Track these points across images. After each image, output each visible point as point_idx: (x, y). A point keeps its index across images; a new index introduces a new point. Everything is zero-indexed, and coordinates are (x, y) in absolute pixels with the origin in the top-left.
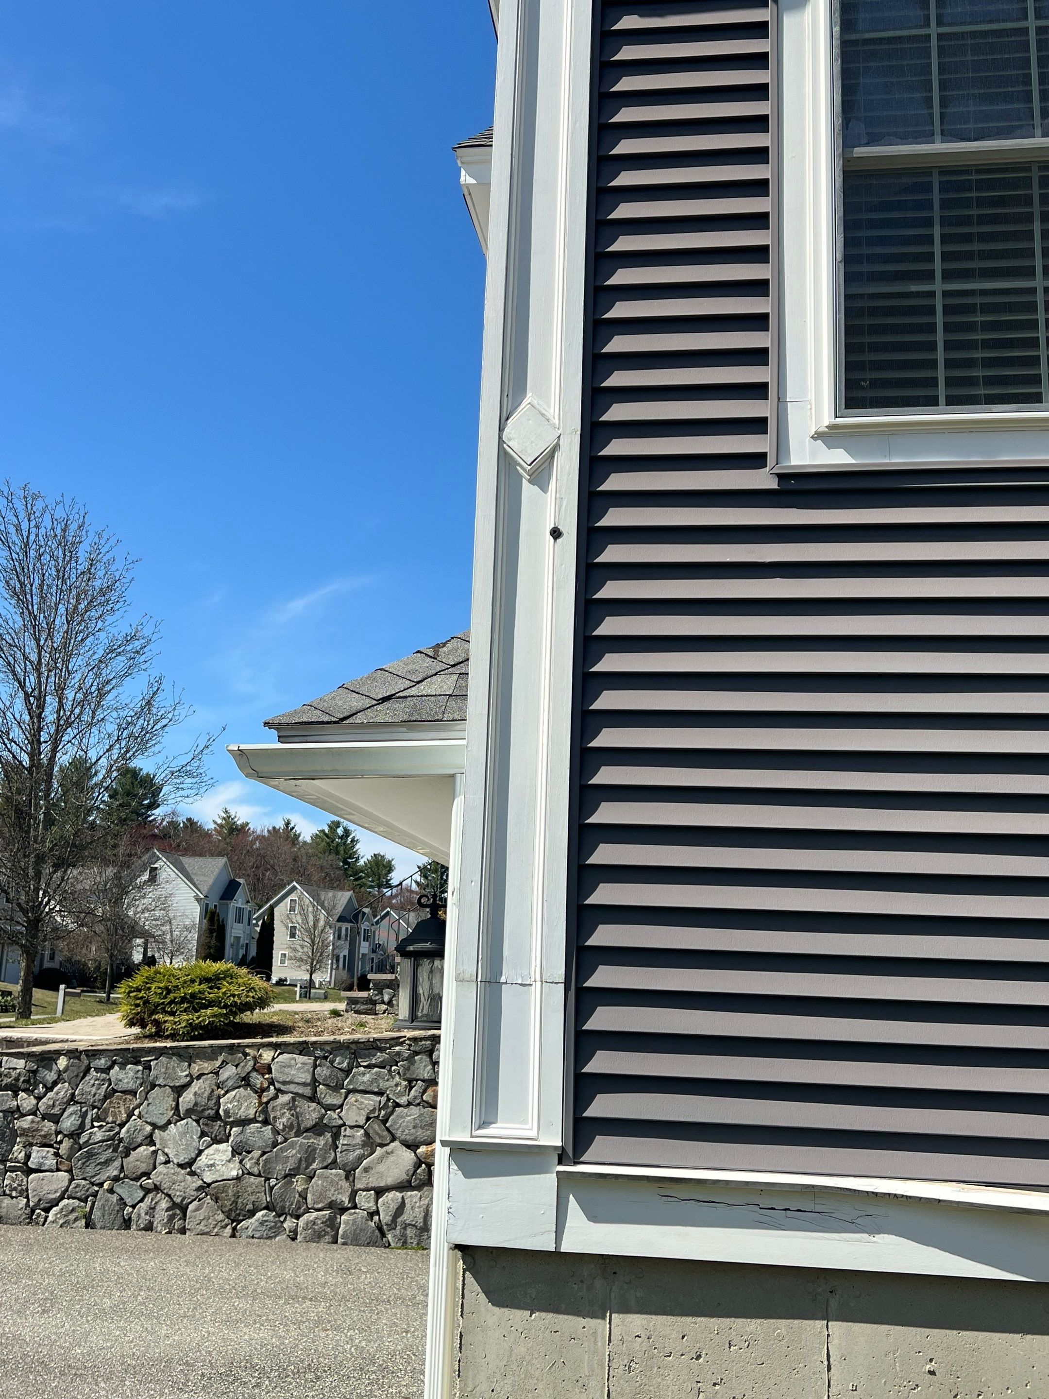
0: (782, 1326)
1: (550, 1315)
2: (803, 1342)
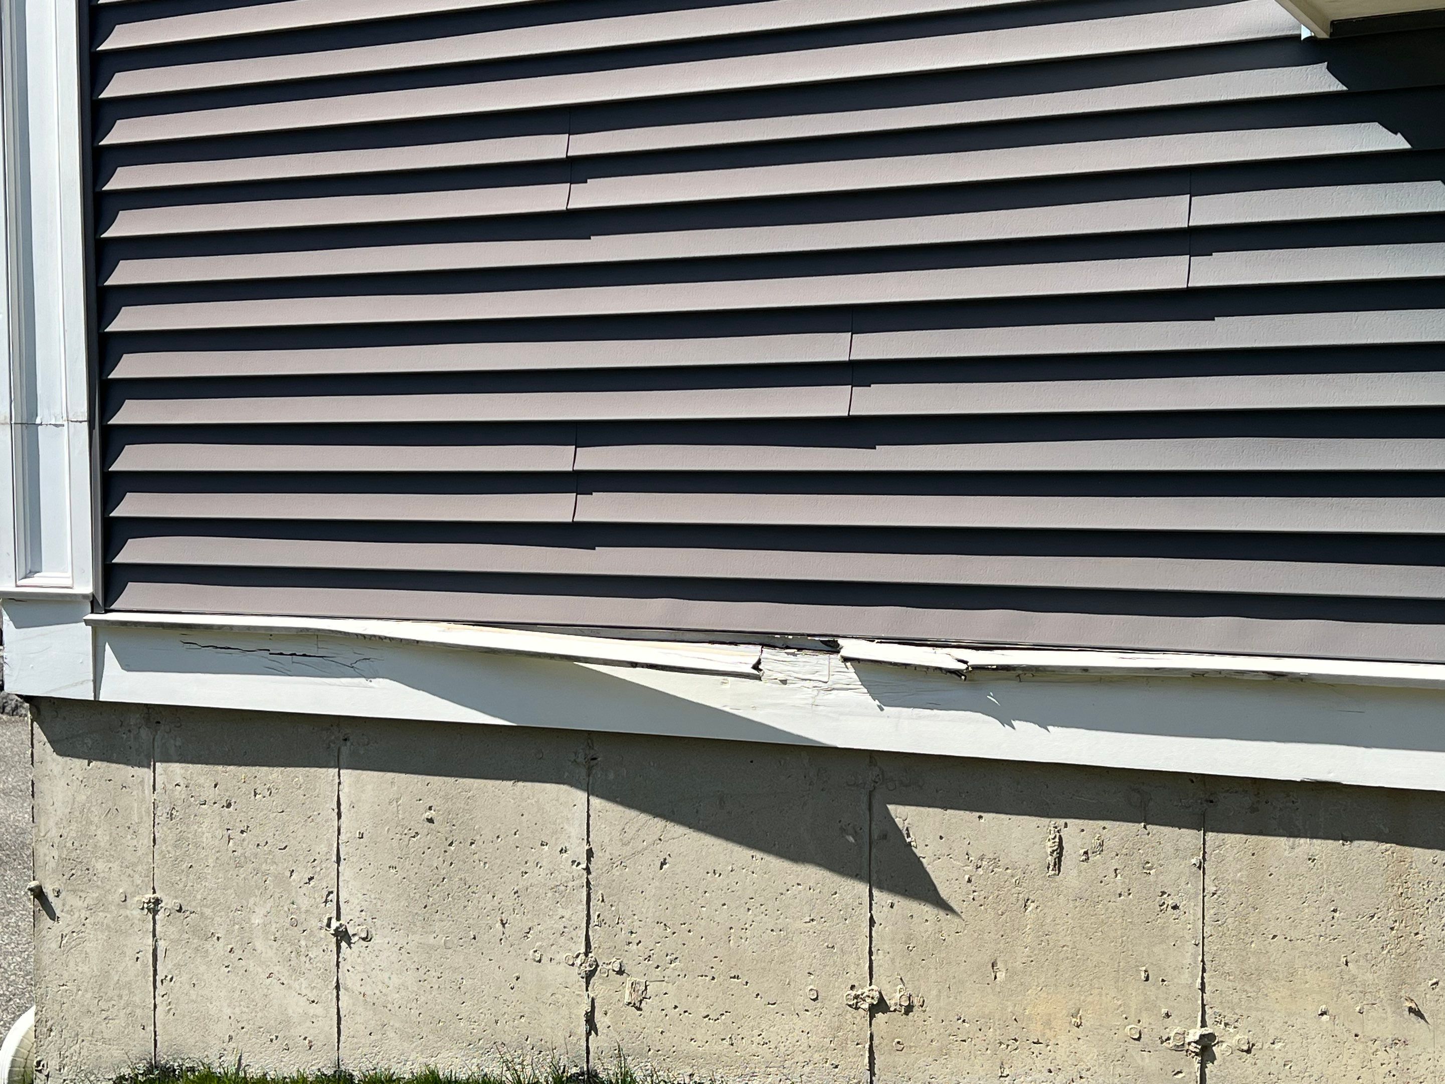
0: (299, 774)
1: (105, 764)
2: (317, 790)
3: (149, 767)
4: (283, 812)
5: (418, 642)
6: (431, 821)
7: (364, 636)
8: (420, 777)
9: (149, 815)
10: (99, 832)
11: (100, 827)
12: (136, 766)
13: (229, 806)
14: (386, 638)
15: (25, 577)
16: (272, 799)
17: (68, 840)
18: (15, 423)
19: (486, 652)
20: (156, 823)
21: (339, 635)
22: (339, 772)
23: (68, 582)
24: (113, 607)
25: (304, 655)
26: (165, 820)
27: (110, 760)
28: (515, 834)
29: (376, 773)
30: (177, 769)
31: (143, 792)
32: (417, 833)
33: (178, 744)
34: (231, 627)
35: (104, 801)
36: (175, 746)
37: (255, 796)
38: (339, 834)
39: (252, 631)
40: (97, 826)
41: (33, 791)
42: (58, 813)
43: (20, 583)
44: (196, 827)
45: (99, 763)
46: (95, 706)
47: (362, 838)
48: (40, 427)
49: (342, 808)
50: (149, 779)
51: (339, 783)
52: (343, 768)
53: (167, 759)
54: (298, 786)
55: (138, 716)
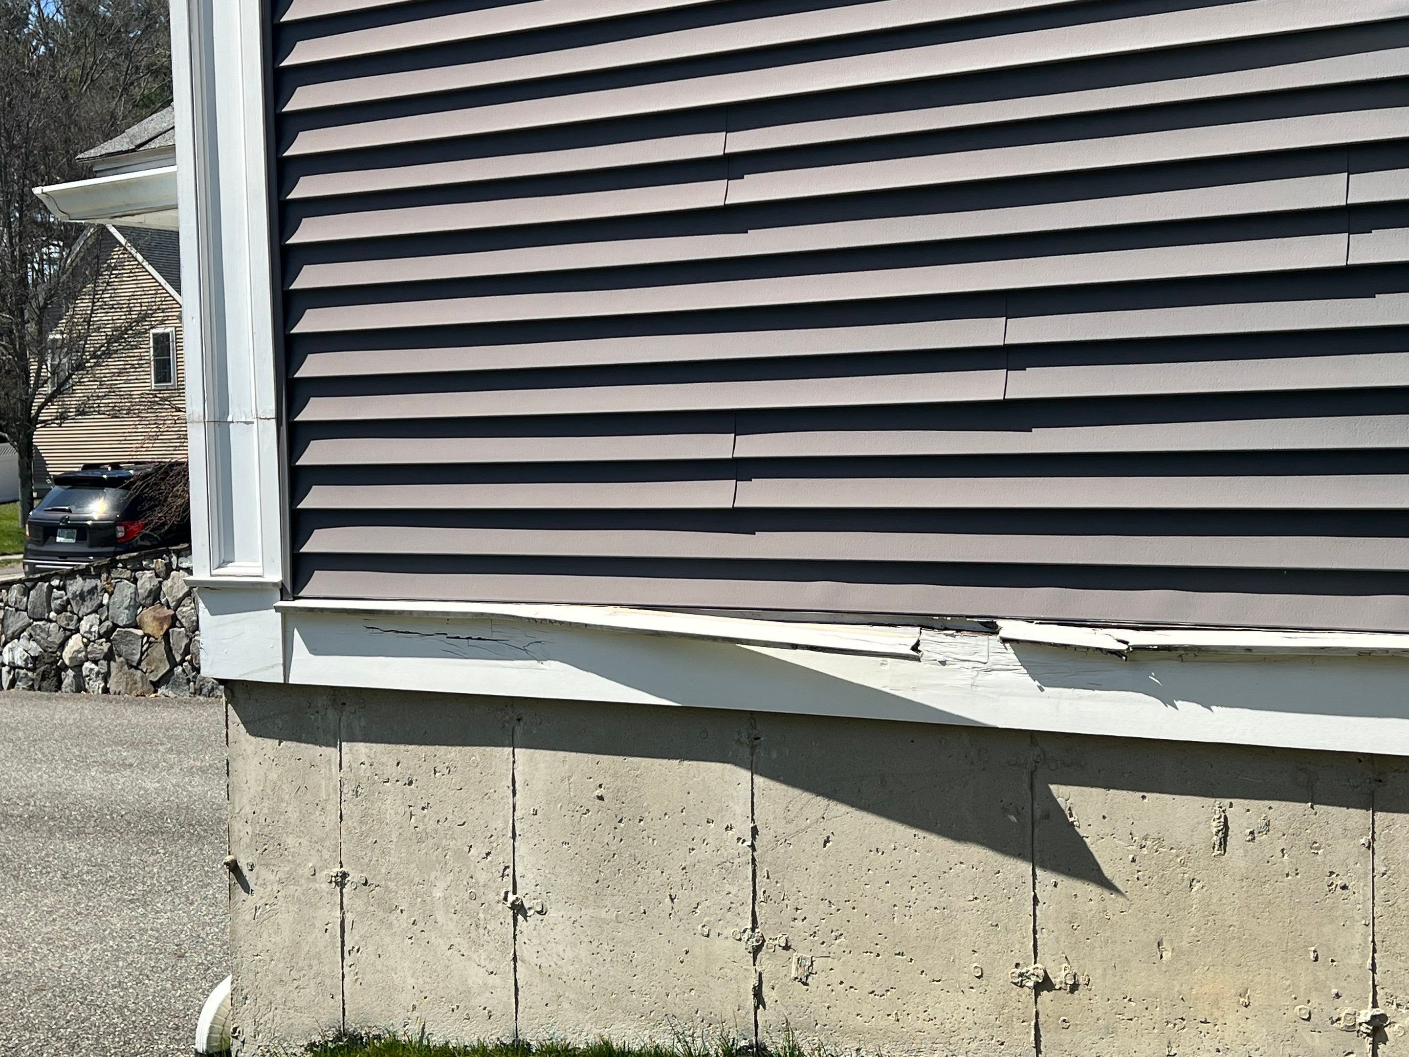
0: (476, 752)
1: (295, 744)
2: (493, 768)
3: (336, 747)
4: (461, 789)
5: (586, 625)
6: (601, 798)
7: (535, 620)
8: (590, 756)
9: (336, 793)
10: (290, 809)
11: (291, 804)
12: (324, 745)
13: (410, 783)
14: (556, 621)
15: (219, 567)
16: (451, 777)
17: (260, 816)
18: (208, 422)
19: (651, 635)
20: (343, 800)
21: (512, 619)
22: (513, 751)
23: (259, 571)
24: (300, 594)
25: (479, 639)
26: (351, 797)
27: (299, 740)
28: (682, 812)
29: (548, 752)
30: (362, 748)
31: (330, 770)
32: (587, 810)
33: (363, 724)
34: (411, 612)
35: (294, 779)
36: (360, 726)
37: (435, 774)
38: (514, 810)
39: (430, 616)
40: (287, 803)
41: (228, 770)
42: (251, 791)
43: (214, 572)
44: (380, 804)
45: (289, 743)
46: (285, 689)
47: (536, 814)
48: (231, 425)
49: (517, 785)
50: (336, 758)
51: (514, 762)
52: (518, 747)
53: (352, 739)
54: (475, 765)
55: (325, 697)
